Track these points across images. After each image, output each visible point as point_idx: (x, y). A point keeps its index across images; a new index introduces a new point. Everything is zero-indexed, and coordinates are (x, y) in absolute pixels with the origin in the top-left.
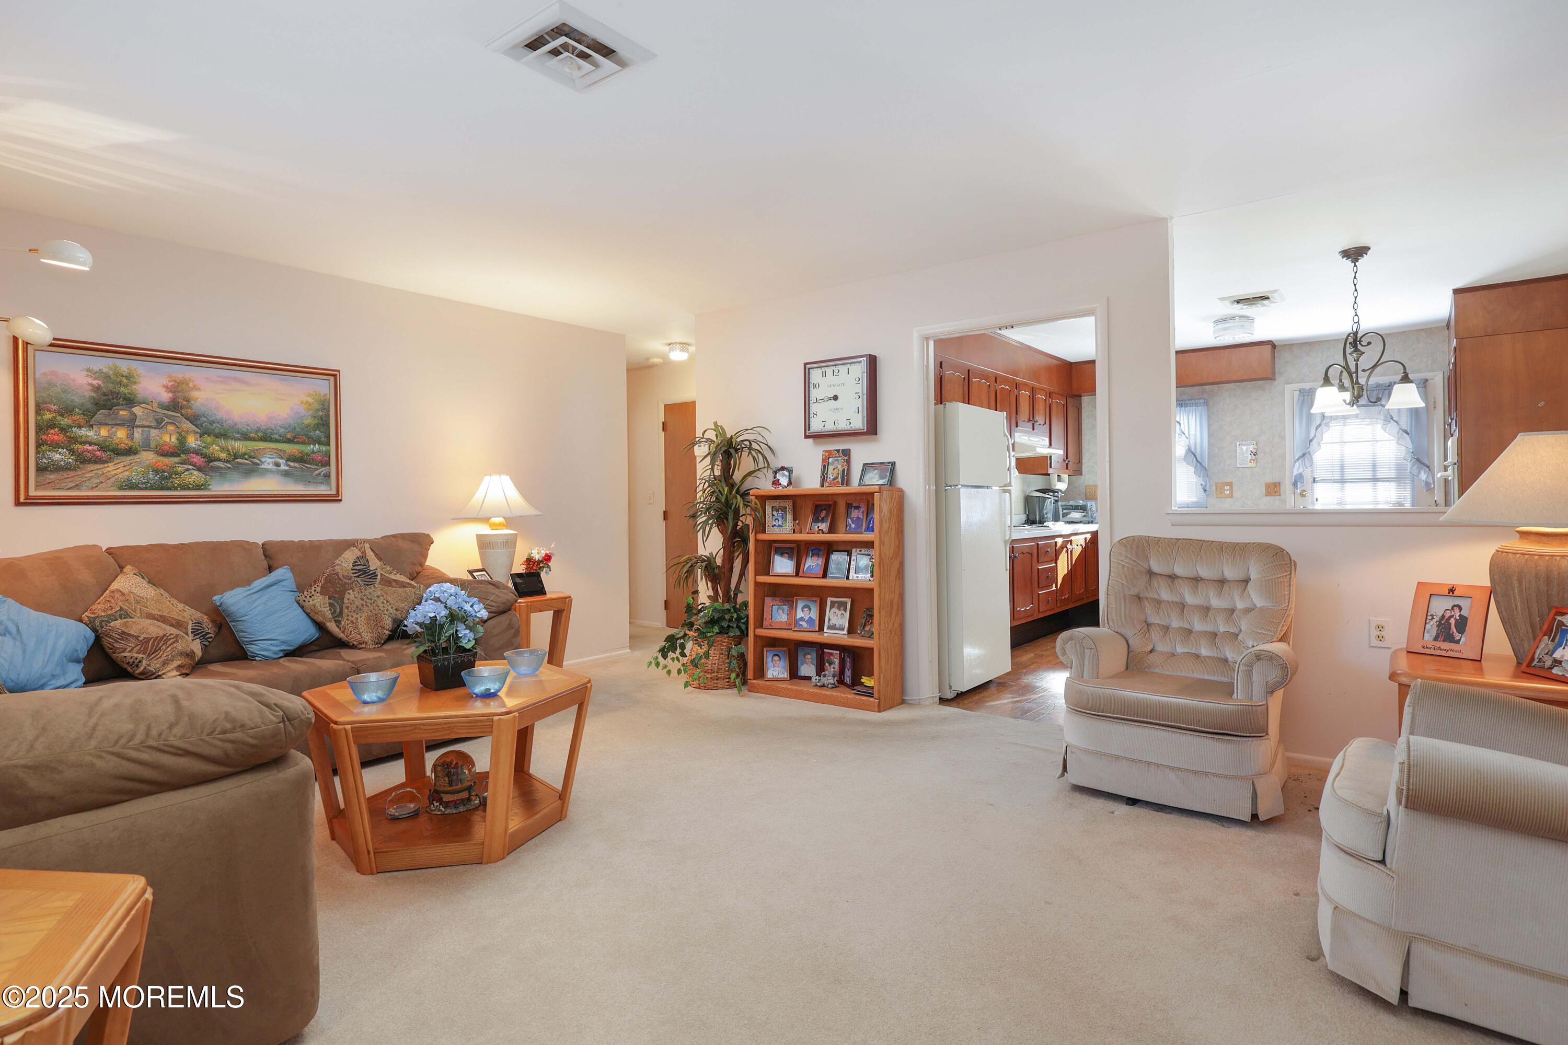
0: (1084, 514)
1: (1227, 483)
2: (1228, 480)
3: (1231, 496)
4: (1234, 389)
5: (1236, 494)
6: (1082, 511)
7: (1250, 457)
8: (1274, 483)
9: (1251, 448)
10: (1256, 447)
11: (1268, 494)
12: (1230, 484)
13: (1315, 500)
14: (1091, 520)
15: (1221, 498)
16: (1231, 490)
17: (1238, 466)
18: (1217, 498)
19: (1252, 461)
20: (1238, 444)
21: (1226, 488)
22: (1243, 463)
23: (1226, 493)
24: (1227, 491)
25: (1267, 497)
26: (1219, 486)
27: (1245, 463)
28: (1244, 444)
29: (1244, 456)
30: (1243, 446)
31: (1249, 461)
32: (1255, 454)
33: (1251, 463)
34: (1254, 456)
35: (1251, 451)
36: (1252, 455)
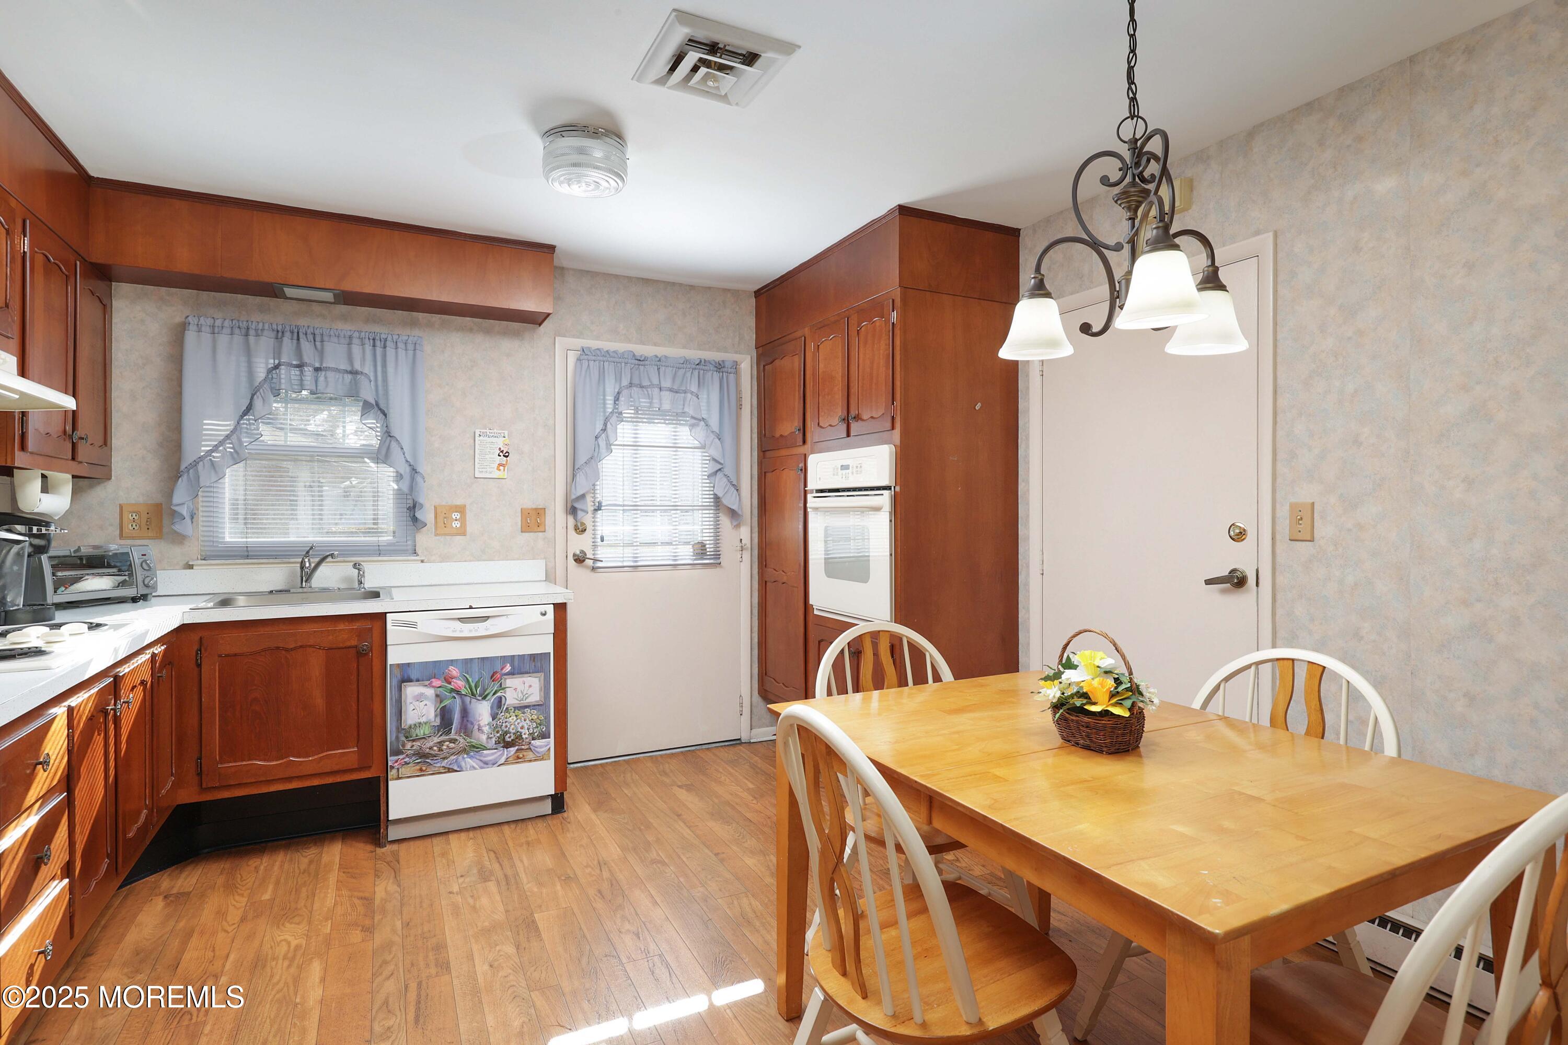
0: (121, 578)
1: (456, 506)
2: (459, 502)
3: (462, 532)
5: (473, 527)
6: (115, 570)
7: (498, 460)
8: (536, 509)
9: (500, 443)
10: (507, 442)
11: (526, 528)
12: (461, 509)
13: (599, 540)
14: (143, 591)
15: (445, 535)
16: (463, 520)
17: (477, 475)
18: (436, 535)
19: (502, 468)
20: (478, 433)
21: (454, 517)
22: (485, 470)
23: (454, 526)
24: (456, 522)
25: (524, 534)
26: (442, 512)
27: (488, 470)
28: (488, 434)
29: (487, 456)
30: (485, 438)
31: (496, 468)
32: (507, 454)
33: (500, 470)
34: (505, 458)
35: (500, 449)
36: (502, 457)
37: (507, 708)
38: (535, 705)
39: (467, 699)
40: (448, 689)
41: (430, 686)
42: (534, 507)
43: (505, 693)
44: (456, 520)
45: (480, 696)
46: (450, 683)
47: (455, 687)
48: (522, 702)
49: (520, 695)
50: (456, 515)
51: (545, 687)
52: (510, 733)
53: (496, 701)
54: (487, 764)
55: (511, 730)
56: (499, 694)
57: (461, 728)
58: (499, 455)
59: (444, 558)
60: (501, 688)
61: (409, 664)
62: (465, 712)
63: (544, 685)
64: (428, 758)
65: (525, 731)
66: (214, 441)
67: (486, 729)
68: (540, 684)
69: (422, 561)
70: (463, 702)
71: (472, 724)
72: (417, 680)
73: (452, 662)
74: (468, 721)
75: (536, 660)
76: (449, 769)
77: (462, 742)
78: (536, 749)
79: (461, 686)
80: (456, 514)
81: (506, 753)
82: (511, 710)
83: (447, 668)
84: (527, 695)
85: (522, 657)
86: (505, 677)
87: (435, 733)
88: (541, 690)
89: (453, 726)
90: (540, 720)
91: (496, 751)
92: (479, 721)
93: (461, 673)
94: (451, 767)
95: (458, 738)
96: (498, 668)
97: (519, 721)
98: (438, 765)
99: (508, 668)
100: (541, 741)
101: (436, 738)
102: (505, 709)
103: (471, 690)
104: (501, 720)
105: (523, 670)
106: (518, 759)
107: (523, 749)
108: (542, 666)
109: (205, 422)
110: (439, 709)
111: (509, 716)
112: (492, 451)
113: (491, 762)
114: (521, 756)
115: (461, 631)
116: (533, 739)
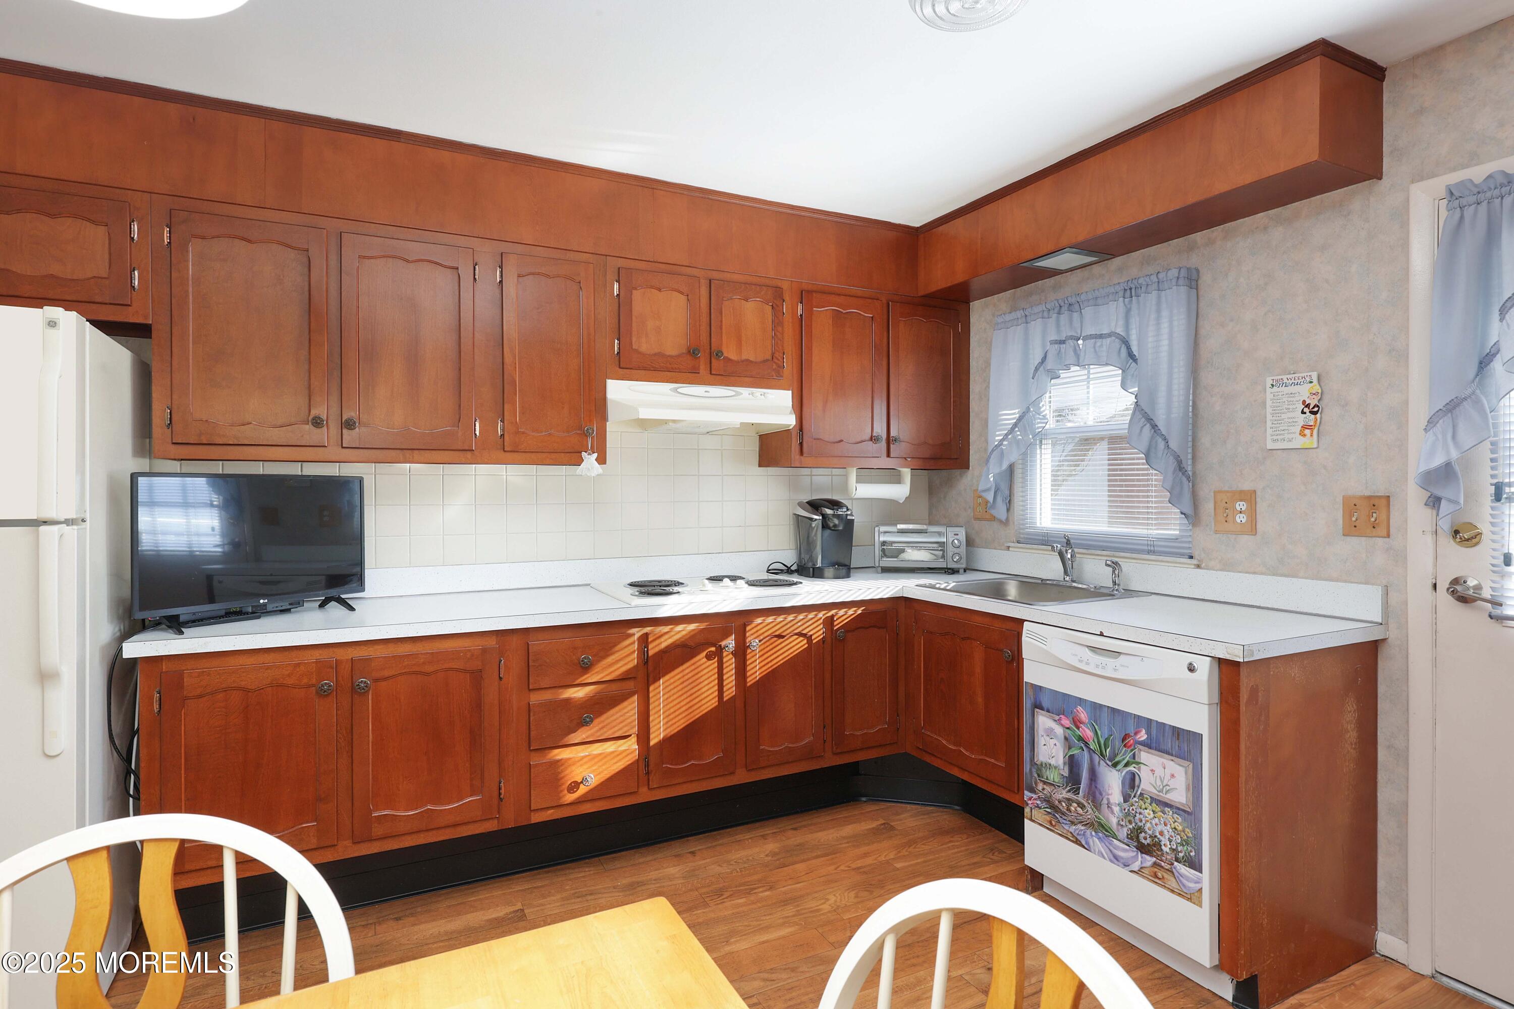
0: (938, 553)
1: (1241, 492)
2: (1246, 486)
3: (1251, 529)
4: (1265, 228)
5: (1267, 522)
7: (1301, 420)
8: (1369, 498)
9: (1304, 392)
10: (1317, 388)
11: (1352, 529)
12: (1250, 497)
13: (1502, 561)
15: (1228, 532)
16: (1252, 512)
17: (1270, 445)
18: (1216, 532)
19: (1307, 432)
20: (1269, 382)
21: (1238, 508)
22: (1282, 437)
23: (1238, 520)
24: (1242, 515)
25: (1348, 538)
26: (1222, 500)
27: (1286, 436)
28: (1286, 380)
29: (1283, 416)
30: (1281, 389)
31: (1298, 432)
32: (1316, 409)
33: (1305, 435)
34: (1313, 416)
35: (1304, 402)
36: (1308, 414)
37: (1141, 794)
38: (1178, 809)
39: (1096, 758)
40: (1077, 735)
41: (1059, 722)
42: (1367, 493)
43: (1139, 770)
44: (1241, 512)
45: (1110, 760)
46: (1078, 728)
47: (1084, 736)
48: (1161, 794)
49: (1159, 783)
50: (1241, 505)
51: (1194, 787)
52: (1146, 833)
53: (1128, 777)
54: (1118, 861)
55: (1146, 829)
56: (1131, 768)
57: (1088, 793)
58: (1303, 412)
59: (1227, 566)
60: (1134, 761)
61: (1041, 687)
62: (1094, 776)
63: (1193, 782)
64: (1056, 812)
65: (1164, 841)
66: (1004, 430)
67: (1116, 809)
68: (1187, 779)
69: (1198, 566)
70: (1091, 760)
71: (1101, 794)
72: (1048, 711)
73: (1081, 701)
74: (1096, 787)
75: (1181, 737)
76: (1077, 839)
77: (1090, 813)
78: (1181, 878)
79: (1090, 737)
80: (1241, 503)
81: (1140, 859)
82: (1147, 799)
83: (1076, 707)
84: (1168, 788)
85: (1162, 726)
86: (1140, 747)
87: (1064, 785)
88: (1188, 789)
89: (1082, 786)
90: (1187, 837)
91: (1128, 847)
92: (1108, 795)
93: (1089, 721)
94: (1079, 837)
95: (1086, 804)
96: (1131, 731)
97: (1157, 820)
98: (1066, 827)
99: (1143, 736)
100: (1187, 869)
101: (1064, 792)
102: (1139, 793)
103: (1100, 747)
104: (1134, 807)
105: (1162, 747)
106: (1155, 878)
107: (1162, 867)
108: (1189, 752)
109: (1000, 413)
110: (1067, 756)
111: (1143, 807)
112: (1291, 407)
113: (1122, 861)
114: (1160, 875)
115: (1087, 664)
116: (1177, 860)
